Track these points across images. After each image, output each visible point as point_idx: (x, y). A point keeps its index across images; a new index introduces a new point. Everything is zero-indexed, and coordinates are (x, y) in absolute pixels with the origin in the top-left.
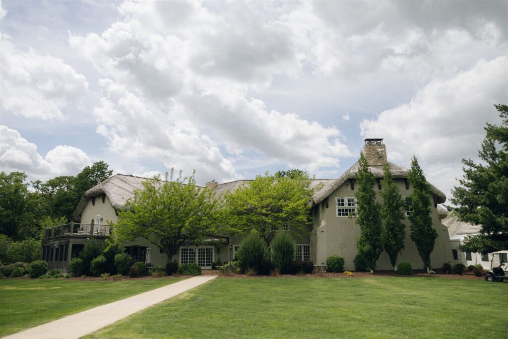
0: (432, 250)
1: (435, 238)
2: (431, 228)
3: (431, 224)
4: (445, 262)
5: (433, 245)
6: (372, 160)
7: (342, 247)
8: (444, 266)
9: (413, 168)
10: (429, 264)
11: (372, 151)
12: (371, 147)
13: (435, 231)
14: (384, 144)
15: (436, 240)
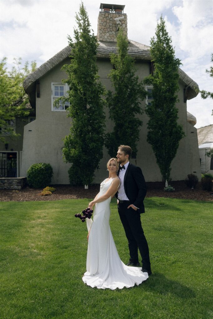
0: (174, 156)
1: (180, 138)
2: (176, 124)
3: (176, 117)
4: (190, 173)
5: (176, 149)
6: (108, 34)
7: (57, 153)
8: (188, 179)
9: (158, 36)
10: (169, 175)
11: (108, 21)
12: (107, 15)
13: (181, 129)
14: (125, 13)
15: (181, 142)
